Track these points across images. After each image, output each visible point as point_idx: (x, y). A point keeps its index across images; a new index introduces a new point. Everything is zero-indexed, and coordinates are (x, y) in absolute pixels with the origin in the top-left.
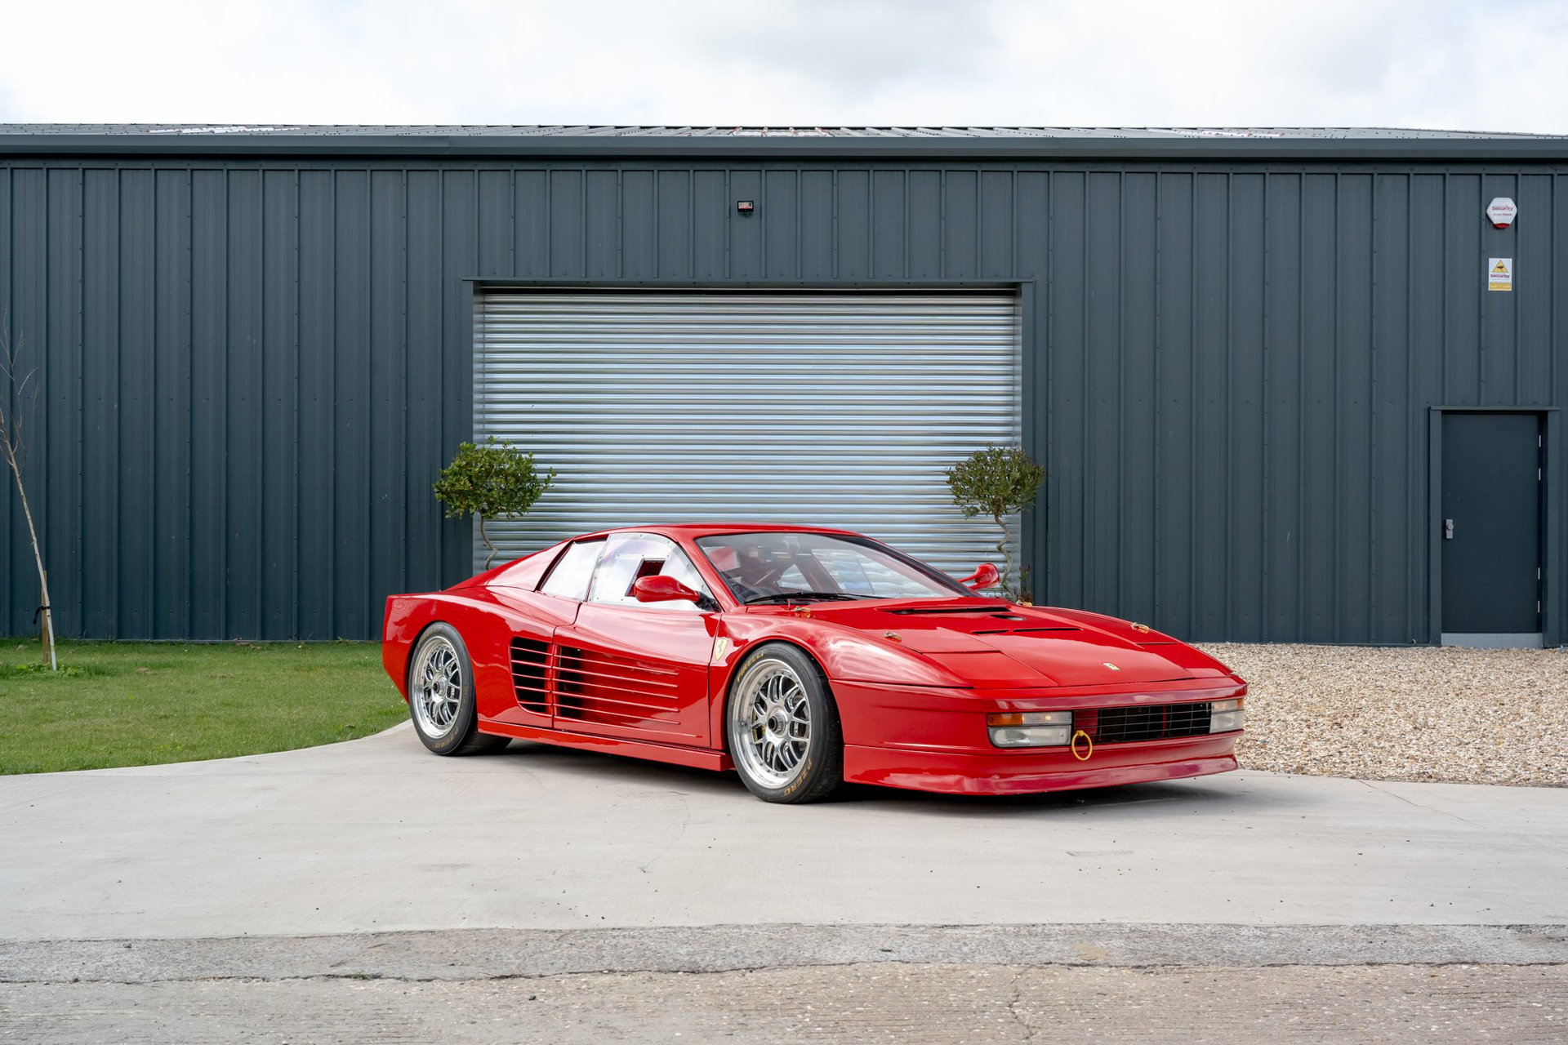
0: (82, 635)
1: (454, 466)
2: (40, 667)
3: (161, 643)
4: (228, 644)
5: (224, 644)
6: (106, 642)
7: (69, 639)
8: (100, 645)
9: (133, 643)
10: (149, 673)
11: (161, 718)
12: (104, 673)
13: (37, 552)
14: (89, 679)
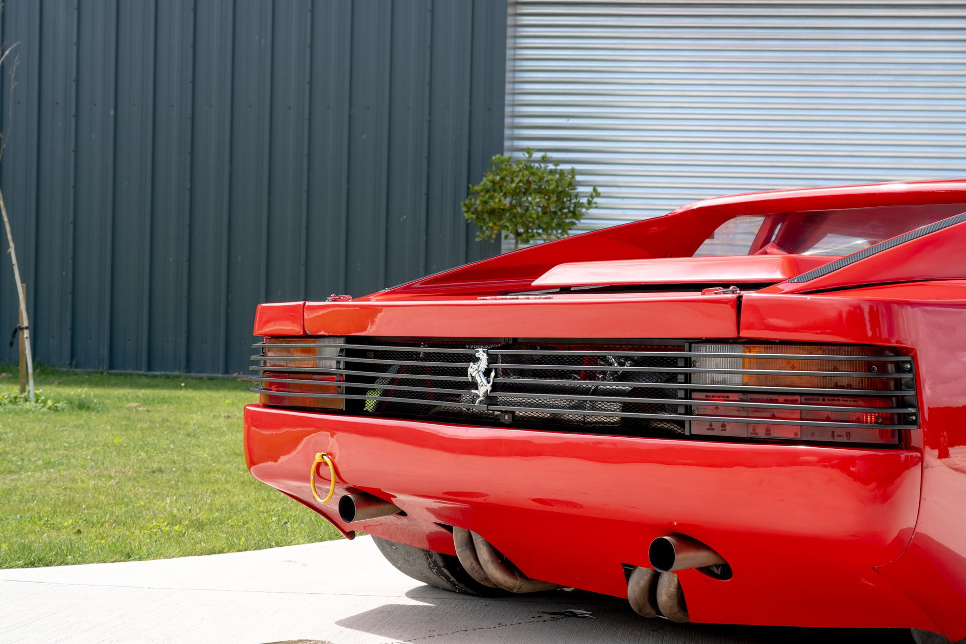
0: (71, 364)
1: (486, 181)
2: (16, 398)
3: (155, 376)
4: (227, 379)
5: (223, 379)
6: (97, 373)
7: (57, 368)
8: (89, 375)
9: (126, 375)
10: (141, 409)
11: (154, 472)
12: (88, 408)
13: (14, 261)
14: (70, 414)
